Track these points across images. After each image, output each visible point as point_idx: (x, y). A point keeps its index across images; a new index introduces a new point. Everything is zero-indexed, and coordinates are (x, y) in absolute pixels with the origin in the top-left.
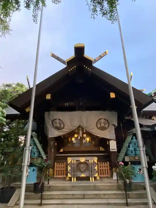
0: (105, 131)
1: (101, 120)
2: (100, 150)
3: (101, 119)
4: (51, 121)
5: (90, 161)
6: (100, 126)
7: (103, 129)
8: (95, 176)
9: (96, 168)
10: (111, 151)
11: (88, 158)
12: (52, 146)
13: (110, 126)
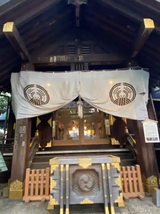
0: (127, 105)
1: (119, 87)
2: (113, 144)
3: (119, 84)
4: (22, 87)
5: (103, 165)
6: (117, 98)
7: (122, 102)
8: (116, 201)
9: (118, 181)
10: (146, 141)
11: (98, 159)
12: (22, 135)
13: (138, 95)
